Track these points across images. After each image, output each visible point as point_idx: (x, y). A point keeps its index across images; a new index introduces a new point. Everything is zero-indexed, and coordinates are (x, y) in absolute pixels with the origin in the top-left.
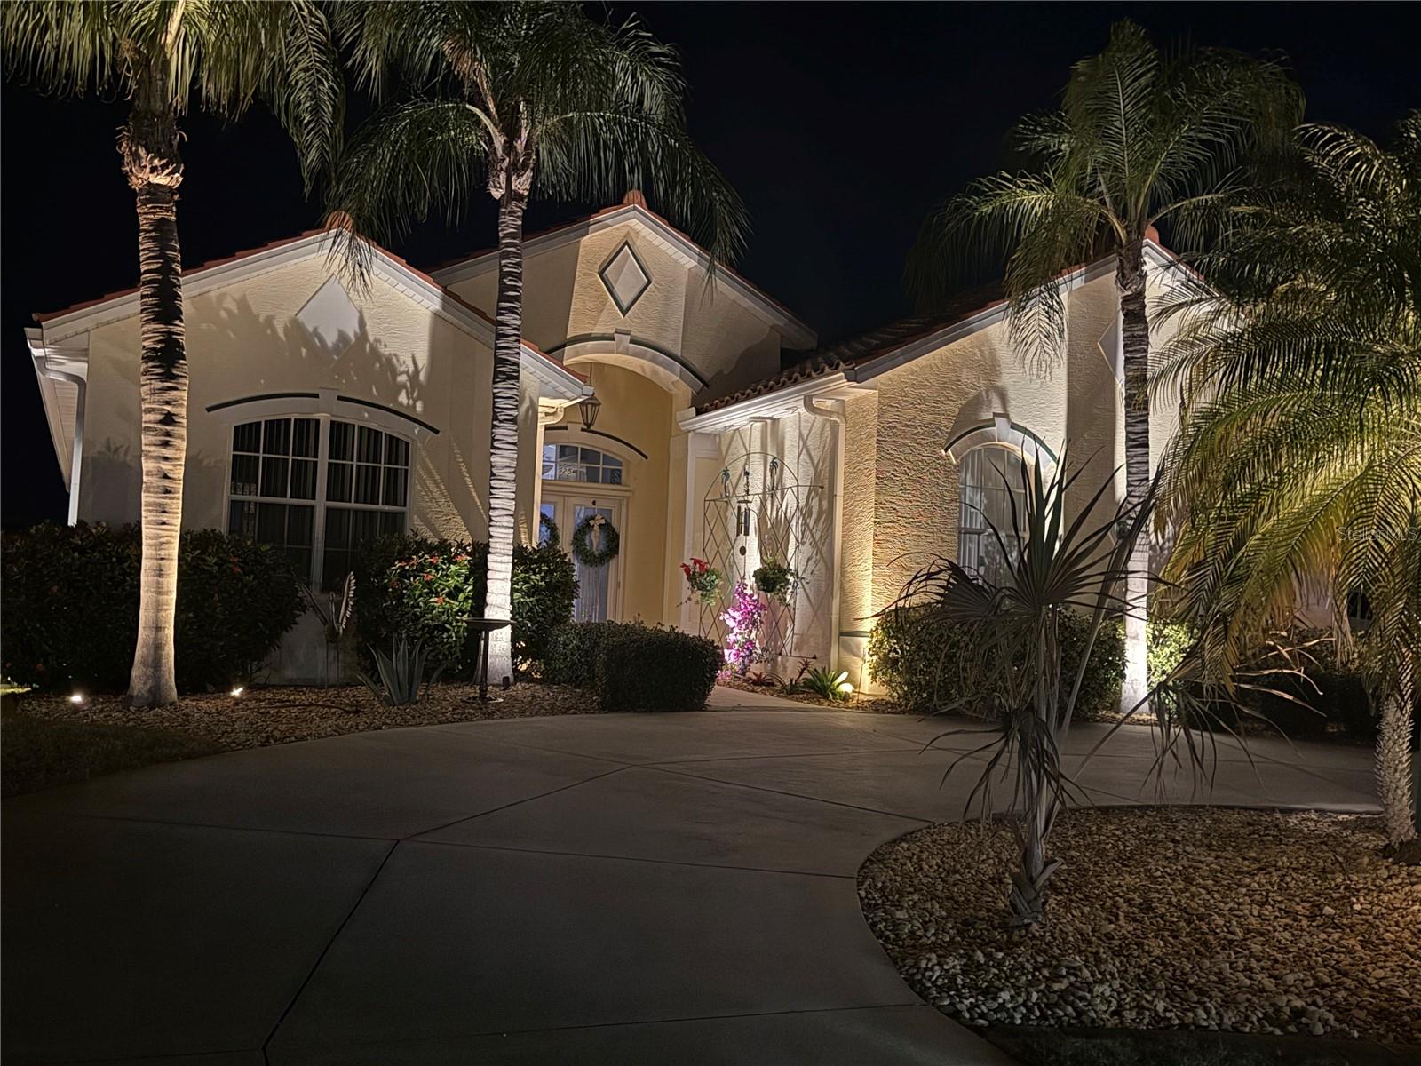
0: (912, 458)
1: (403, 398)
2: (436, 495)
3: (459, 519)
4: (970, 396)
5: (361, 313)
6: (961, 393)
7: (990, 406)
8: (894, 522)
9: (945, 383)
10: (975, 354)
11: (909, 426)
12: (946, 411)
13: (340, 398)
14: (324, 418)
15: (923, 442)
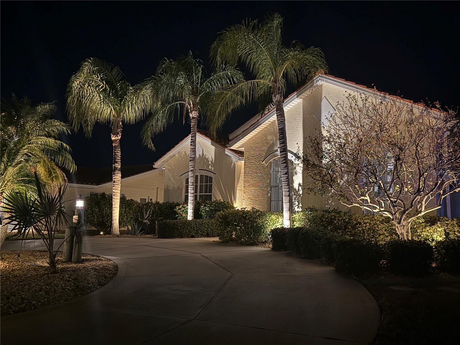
0: (253, 166)
1: (210, 167)
2: (216, 190)
3: (220, 195)
4: (271, 144)
5: (203, 150)
6: (268, 143)
7: (277, 145)
8: (249, 186)
9: (263, 141)
10: (272, 130)
11: (253, 156)
12: (263, 149)
13: (199, 170)
14: (199, 175)
15: (257, 160)
